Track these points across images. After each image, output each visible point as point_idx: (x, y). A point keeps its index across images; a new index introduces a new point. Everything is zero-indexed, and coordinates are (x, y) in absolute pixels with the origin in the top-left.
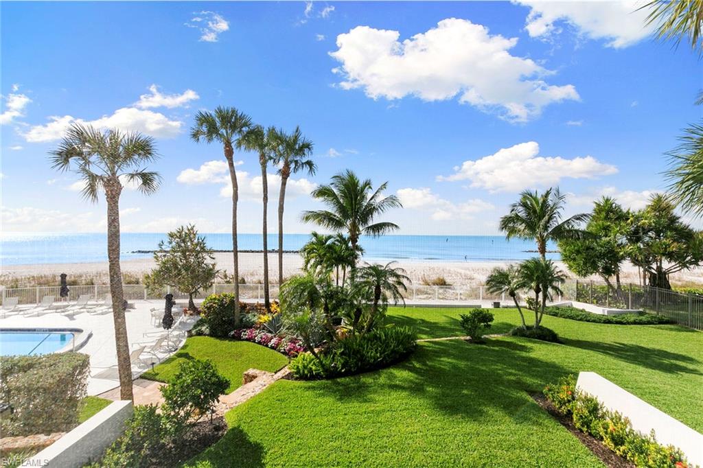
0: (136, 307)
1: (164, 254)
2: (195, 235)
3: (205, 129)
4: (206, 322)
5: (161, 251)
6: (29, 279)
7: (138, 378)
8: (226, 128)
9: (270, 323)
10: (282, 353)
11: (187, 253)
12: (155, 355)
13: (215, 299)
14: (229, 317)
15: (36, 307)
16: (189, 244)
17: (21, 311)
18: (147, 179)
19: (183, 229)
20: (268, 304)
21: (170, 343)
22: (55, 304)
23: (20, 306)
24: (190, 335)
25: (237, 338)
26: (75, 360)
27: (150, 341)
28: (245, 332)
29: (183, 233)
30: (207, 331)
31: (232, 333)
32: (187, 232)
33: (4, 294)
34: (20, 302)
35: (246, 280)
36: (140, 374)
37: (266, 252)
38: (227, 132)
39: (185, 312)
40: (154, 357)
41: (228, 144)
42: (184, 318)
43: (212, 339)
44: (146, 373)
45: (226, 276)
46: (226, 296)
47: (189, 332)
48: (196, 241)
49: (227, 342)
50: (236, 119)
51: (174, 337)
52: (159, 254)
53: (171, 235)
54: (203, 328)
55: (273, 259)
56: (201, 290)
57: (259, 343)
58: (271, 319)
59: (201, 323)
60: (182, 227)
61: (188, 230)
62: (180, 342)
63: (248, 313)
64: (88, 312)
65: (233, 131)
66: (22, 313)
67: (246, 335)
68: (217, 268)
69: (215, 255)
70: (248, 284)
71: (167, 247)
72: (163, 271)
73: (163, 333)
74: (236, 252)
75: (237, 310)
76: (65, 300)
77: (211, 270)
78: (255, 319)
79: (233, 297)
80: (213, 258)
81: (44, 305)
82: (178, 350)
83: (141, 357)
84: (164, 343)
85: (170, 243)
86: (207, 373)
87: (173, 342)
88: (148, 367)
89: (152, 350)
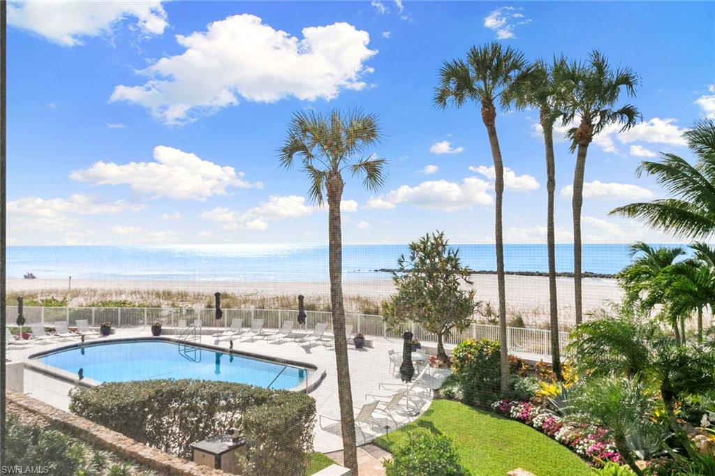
0: (374, 346)
1: (405, 274)
2: (444, 246)
3: (452, 86)
4: (458, 381)
5: (401, 270)
6: (273, 299)
7: (369, 444)
8: (484, 79)
9: (559, 398)
10: (579, 454)
11: (435, 275)
12: (390, 416)
13: (471, 346)
14: (492, 378)
15: (278, 333)
16: (437, 260)
17: (265, 335)
18: (372, 170)
19: (428, 238)
20: (557, 366)
21: (411, 404)
22: (294, 332)
23: (265, 330)
24: (437, 398)
25: (504, 413)
26: (301, 403)
27: (385, 396)
28: (516, 406)
29: (429, 244)
30: (460, 395)
31: (497, 404)
32: (433, 241)
33: (253, 315)
34: (265, 326)
35: (525, 320)
36: (372, 438)
37: (553, 275)
38: (485, 84)
39: (432, 361)
40: (389, 418)
41: (488, 103)
42: (428, 370)
43: (466, 408)
44: (378, 438)
45: (489, 312)
46: (487, 343)
47: (436, 391)
48: (445, 255)
49: (488, 416)
50: (499, 59)
51: (415, 395)
52: (399, 274)
53: (414, 247)
54: (455, 389)
55: (565, 288)
56: (454, 330)
57: (540, 429)
58: (560, 391)
59: (451, 380)
60: (427, 235)
61: (435, 239)
62: (424, 404)
63: (524, 375)
64: (324, 345)
65: (495, 79)
66: (266, 338)
67: (517, 411)
68: (476, 299)
69: (473, 278)
70: (528, 328)
71: (408, 265)
72: (403, 298)
73: (400, 387)
74: (501, 273)
75: (505, 369)
76: (303, 328)
77: (466, 300)
78: (534, 388)
79: (498, 347)
80: (471, 283)
81: (285, 331)
82: (420, 416)
83: (374, 415)
84: (403, 402)
85: (413, 258)
86: (441, 456)
87: (414, 402)
88: (381, 431)
89: (388, 408)
